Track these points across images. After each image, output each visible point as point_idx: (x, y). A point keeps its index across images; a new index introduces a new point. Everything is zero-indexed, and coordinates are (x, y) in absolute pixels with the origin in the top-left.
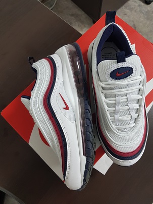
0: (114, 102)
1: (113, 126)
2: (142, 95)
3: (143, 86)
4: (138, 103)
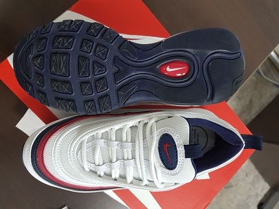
0: (124, 139)
1: (87, 137)
2: (131, 183)
3: (146, 185)
4: (120, 176)
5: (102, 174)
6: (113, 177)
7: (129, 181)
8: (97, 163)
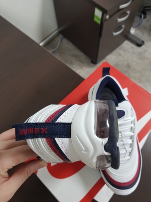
2: (134, 133)
3: (134, 125)
4: (131, 139)
5: (131, 149)
6: (131, 142)
7: (133, 134)
8: (125, 152)
